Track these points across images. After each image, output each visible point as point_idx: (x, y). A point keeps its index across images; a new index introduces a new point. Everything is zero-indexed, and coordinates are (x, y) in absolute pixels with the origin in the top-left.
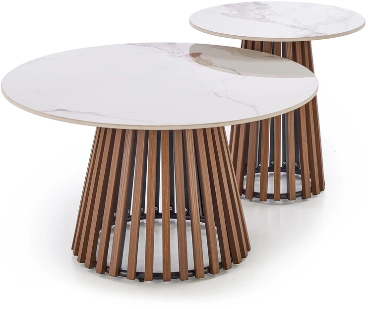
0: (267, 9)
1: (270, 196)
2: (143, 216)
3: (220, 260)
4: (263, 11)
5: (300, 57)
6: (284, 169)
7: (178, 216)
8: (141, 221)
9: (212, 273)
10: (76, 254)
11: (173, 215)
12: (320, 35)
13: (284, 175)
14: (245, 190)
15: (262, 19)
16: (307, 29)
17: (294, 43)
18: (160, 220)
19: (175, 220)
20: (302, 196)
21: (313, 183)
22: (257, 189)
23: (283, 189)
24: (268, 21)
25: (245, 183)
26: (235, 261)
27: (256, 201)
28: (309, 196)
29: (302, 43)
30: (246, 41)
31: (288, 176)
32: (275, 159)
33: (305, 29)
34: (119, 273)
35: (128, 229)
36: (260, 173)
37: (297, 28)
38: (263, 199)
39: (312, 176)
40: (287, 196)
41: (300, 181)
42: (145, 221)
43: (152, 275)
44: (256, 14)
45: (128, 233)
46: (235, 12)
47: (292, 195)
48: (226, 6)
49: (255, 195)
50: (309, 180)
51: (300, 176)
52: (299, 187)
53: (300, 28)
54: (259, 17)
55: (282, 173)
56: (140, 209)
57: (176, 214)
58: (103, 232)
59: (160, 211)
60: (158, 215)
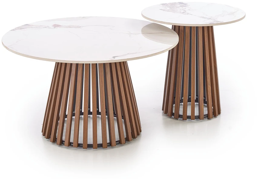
0: (187, 7)
1: (189, 117)
2: (81, 113)
3: (125, 137)
4: (184, 8)
5: (206, 35)
6: (197, 100)
7: (102, 113)
8: (80, 116)
9: (121, 144)
10: (44, 135)
11: (98, 113)
12: (219, 23)
13: (197, 104)
14: (174, 113)
15: (184, 12)
16: (211, 19)
17: (203, 27)
18: (91, 116)
19: (100, 116)
20: (207, 117)
21: (214, 109)
22: (181, 113)
23: (197, 113)
24: (188, 14)
25: (174, 109)
26: (134, 137)
27: (181, 120)
28: (212, 117)
29: (208, 27)
30: (175, 26)
31: (199, 105)
32: (192, 95)
33: (210, 19)
34: (70, 144)
35: (73, 121)
36: (183, 103)
37: (205, 18)
38: (185, 119)
39: (213, 105)
40: (198, 118)
41: (207, 108)
42: (83, 116)
43: (87, 145)
44: (180, 9)
45: (73, 123)
46: (168, 8)
47: (202, 116)
48: (163, 4)
49: (180, 116)
50: (211, 108)
51: (206, 105)
52: (206, 112)
53: (207, 18)
54: (182, 11)
55: (196, 103)
56: (80, 110)
57: (100, 112)
58: (60, 122)
59: (91, 111)
60: (90, 113)
